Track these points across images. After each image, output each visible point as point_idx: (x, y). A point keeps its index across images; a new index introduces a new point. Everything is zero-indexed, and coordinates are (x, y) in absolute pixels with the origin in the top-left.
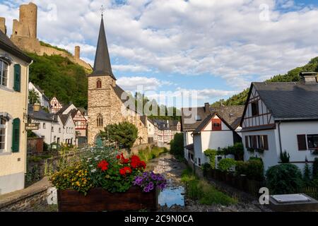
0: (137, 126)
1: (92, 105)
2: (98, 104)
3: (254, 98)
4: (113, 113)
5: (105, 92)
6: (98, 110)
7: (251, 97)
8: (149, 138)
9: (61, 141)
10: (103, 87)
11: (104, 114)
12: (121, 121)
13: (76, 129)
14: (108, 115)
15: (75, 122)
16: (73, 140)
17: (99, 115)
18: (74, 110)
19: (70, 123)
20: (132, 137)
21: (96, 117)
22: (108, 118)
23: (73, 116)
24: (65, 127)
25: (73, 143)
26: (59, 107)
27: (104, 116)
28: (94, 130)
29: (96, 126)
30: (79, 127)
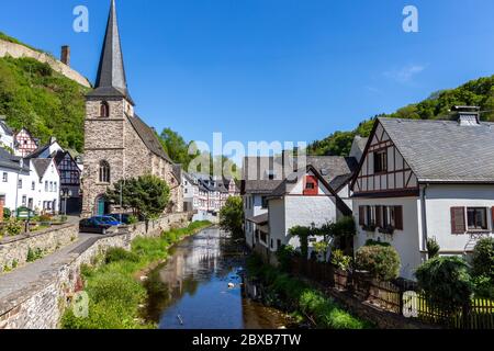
0: (168, 183)
1: (92, 146)
2: (103, 144)
3: (380, 143)
4: (126, 161)
5: (114, 125)
6: (102, 155)
7: (374, 141)
8: (185, 204)
9: (35, 203)
10: (112, 116)
11: (112, 160)
12: (141, 174)
13: (62, 184)
14: (119, 163)
15: (61, 172)
16: (57, 202)
17: (104, 163)
18: (59, 152)
19: (52, 173)
20: (159, 200)
21: (98, 166)
22: (119, 169)
23: (57, 163)
24: (43, 180)
25: (57, 209)
26: (31, 146)
27: (112, 165)
28: (93, 187)
29: (97, 181)
30: (68, 181)
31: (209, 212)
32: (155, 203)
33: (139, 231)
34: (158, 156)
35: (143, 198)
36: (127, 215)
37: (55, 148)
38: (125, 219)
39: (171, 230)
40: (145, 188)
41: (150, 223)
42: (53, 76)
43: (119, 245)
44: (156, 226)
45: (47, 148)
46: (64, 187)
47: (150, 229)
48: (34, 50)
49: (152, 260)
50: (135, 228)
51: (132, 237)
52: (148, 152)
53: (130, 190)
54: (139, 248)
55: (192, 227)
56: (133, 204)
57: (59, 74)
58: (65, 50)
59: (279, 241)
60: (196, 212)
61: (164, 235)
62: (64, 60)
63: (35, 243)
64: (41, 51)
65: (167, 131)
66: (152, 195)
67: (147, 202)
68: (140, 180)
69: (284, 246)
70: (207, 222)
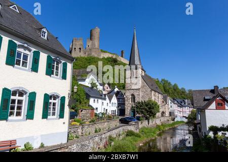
0: (161, 103)
1: (128, 88)
4: (141, 94)
6: (132, 92)
8: (170, 113)
9: (108, 111)
11: (136, 94)
12: (147, 99)
13: (118, 104)
14: (139, 95)
15: (118, 99)
16: (117, 111)
17: (133, 95)
18: (118, 91)
19: (114, 100)
20: (153, 111)
21: (130, 96)
22: (138, 97)
23: (116, 96)
24: (111, 102)
25: (117, 114)
26: (109, 89)
27: (136, 96)
28: (129, 105)
29: (131, 103)
30: (121, 103)
31: (183, 117)
32: (151, 112)
33: (144, 124)
34: (155, 91)
35: (146, 110)
36: (139, 117)
37: (116, 90)
38: (138, 119)
39: (162, 125)
40: (147, 105)
41: (150, 121)
42: (118, 62)
43: (133, 129)
44: (154, 123)
45: (114, 90)
46: (119, 105)
47: (150, 123)
48: (112, 54)
49: (148, 137)
50: (142, 123)
51: (140, 126)
52: (150, 90)
53: (141, 106)
54: (143, 131)
55: (174, 124)
56: (142, 112)
57: (120, 61)
58: (122, 52)
59: (205, 133)
60: (177, 117)
61: (158, 127)
62: (122, 56)
63: (98, 126)
64: (114, 54)
65: (163, 80)
66: (149, 108)
67: (148, 111)
68: (145, 102)
69: (207, 136)
70: (183, 122)
